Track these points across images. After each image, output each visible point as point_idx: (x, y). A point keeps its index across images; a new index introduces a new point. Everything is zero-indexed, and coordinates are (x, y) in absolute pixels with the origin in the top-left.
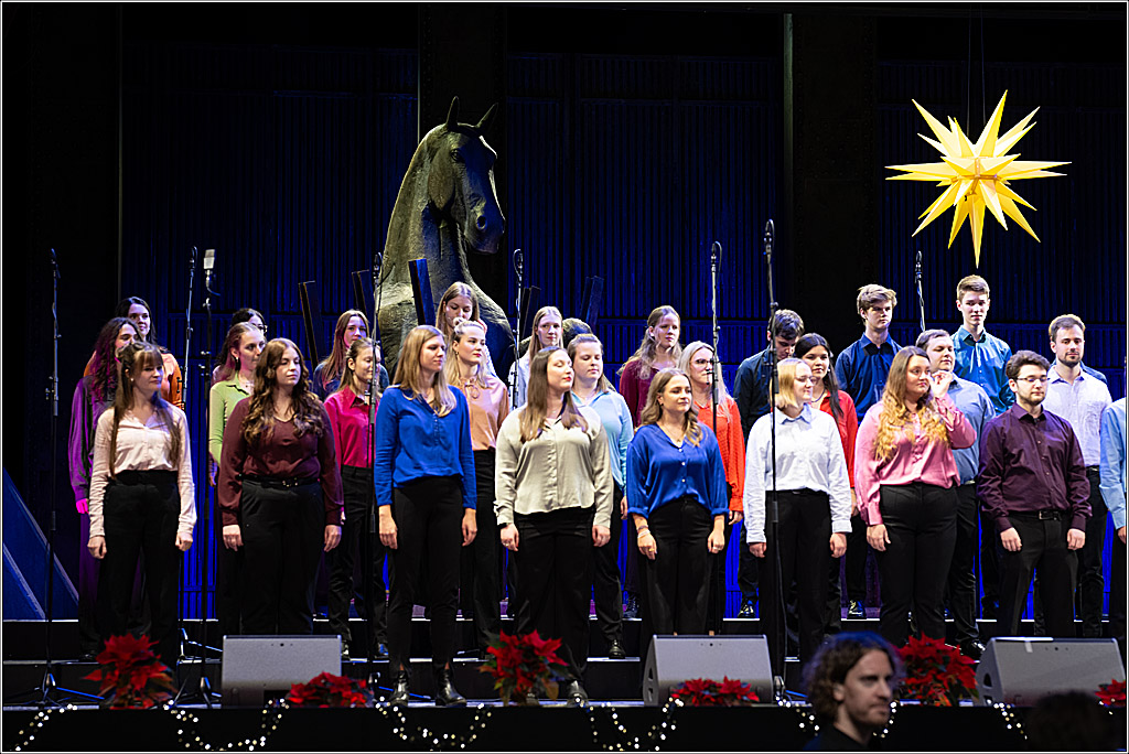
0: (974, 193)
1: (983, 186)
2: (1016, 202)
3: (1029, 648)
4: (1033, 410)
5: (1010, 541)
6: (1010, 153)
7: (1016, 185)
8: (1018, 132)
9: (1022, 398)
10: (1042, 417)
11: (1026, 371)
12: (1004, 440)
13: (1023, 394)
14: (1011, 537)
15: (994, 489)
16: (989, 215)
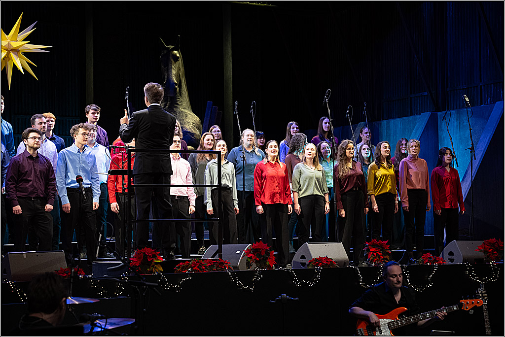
0: (8, 57)
1: (12, 54)
2: (27, 62)
3: (25, 257)
4: (33, 153)
5: (16, 211)
6: (24, 40)
7: (27, 55)
8: (28, 32)
9: (29, 147)
10: (37, 157)
11: (32, 135)
12: (19, 167)
13: (30, 145)
14: (18, 208)
15: (12, 189)
16: (15, 67)
